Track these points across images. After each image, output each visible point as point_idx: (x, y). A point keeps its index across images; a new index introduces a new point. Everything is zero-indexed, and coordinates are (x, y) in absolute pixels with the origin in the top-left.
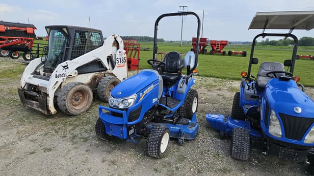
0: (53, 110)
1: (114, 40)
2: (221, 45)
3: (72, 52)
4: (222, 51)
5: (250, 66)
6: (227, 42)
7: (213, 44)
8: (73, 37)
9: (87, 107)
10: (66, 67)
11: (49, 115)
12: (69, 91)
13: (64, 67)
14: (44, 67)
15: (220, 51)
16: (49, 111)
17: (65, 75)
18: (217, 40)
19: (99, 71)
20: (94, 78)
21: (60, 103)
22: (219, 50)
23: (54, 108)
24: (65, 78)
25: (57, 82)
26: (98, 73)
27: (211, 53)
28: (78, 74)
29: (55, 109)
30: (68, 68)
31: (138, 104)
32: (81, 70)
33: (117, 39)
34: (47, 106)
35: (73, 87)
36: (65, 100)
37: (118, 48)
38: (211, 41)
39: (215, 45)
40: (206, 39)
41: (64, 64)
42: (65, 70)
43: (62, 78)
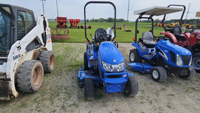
0: (15, 93)
2: (76, 22)
4: (77, 26)
5: (136, 35)
6: (79, 20)
9: (42, 80)
12: (31, 70)
13: (18, 48)
15: (76, 26)
17: (20, 55)
18: (74, 19)
19: (36, 48)
20: (35, 55)
23: (16, 91)
24: (20, 58)
25: (15, 63)
27: (71, 27)
28: (27, 52)
33: (45, 19)
35: (33, 66)
38: (70, 19)
39: (73, 22)
40: (66, 18)
41: (17, 44)
42: (19, 51)
43: (18, 59)
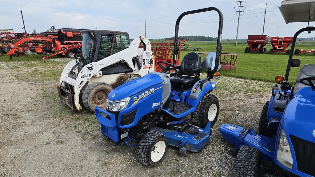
0: (78, 107)
1: (140, 41)
2: (284, 42)
3: (98, 54)
4: (286, 50)
5: (288, 70)
7: (274, 41)
8: (99, 40)
10: (91, 68)
11: (76, 111)
12: (91, 90)
13: (89, 68)
14: (78, 68)
15: (283, 50)
16: (75, 107)
17: (90, 75)
18: (280, 37)
19: (125, 72)
20: (120, 79)
21: (84, 101)
22: (282, 48)
23: (79, 105)
24: (90, 78)
25: (82, 81)
26: (124, 74)
28: (103, 75)
29: (81, 105)
30: (92, 69)
31: (130, 108)
32: (106, 71)
33: (144, 41)
34: (74, 103)
35: (95, 87)
36: (87, 99)
37: (145, 49)
38: (272, 38)
39: (276, 42)
40: (265, 36)
41: (89, 65)
42: (90, 71)
43: (87, 78)
